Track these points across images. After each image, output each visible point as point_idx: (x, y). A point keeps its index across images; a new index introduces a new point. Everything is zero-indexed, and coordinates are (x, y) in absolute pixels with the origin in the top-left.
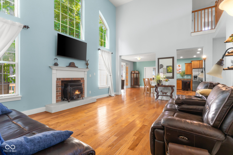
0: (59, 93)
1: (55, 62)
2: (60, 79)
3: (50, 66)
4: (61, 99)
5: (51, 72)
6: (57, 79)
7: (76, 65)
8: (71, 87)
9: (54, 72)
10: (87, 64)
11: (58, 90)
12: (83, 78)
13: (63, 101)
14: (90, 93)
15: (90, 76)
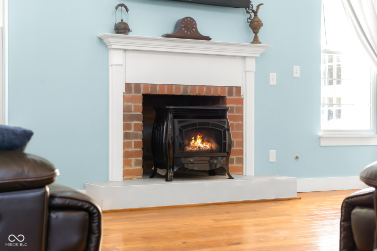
0: (133, 141)
1: (119, 21)
2: (137, 86)
3: (100, 34)
4: (140, 167)
5: (107, 58)
6: (128, 86)
7: (202, 31)
8: (176, 121)
9: (116, 57)
10: (255, 26)
11: (132, 131)
12: (239, 89)
13: (152, 177)
14: (273, 158)
15: (273, 78)
